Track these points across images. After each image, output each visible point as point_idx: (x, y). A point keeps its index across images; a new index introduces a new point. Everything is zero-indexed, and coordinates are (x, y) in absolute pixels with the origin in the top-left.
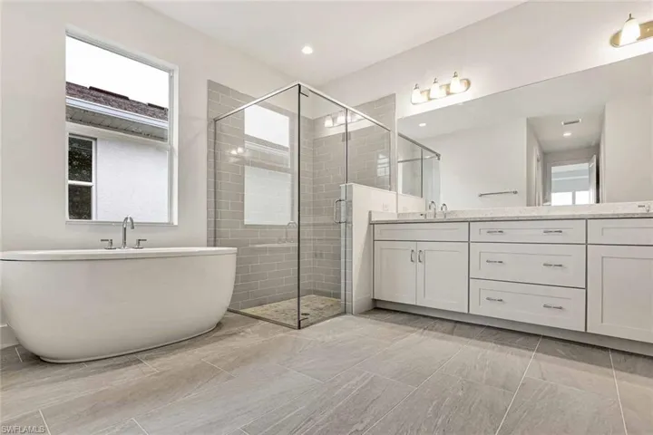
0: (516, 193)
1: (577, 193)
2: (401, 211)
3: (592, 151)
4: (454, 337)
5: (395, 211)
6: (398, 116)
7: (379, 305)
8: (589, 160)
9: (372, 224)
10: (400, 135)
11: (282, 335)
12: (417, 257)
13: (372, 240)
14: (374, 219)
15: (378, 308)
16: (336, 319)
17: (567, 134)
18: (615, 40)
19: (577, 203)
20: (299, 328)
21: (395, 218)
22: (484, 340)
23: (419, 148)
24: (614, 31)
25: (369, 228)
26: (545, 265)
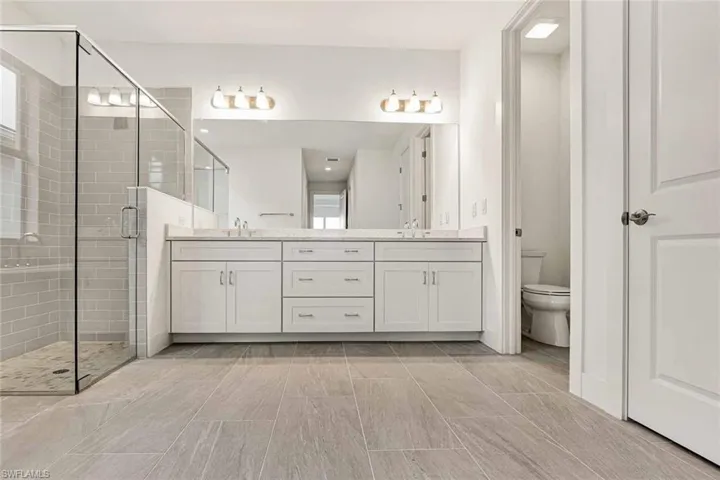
0: (292, 215)
1: (328, 219)
2: (196, 226)
3: (343, 185)
4: (276, 359)
5: (189, 226)
6: (194, 116)
7: (176, 340)
8: (340, 193)
9: (169, 241)
10: (196, 140)
11: (49, 409)
12: (228, 280)
13: (169, 260)
14: (172, 234)
15: (177, 344)
16: (125, 368)
17: (328, 169)
18: (383, 105)
19: (327, 227)
20: (77, 390)
21: (191, 235)
22: (303, 356)
23: (212, 157)
24: (383, 98)
25: (165, 245)
26: (346, 280)
